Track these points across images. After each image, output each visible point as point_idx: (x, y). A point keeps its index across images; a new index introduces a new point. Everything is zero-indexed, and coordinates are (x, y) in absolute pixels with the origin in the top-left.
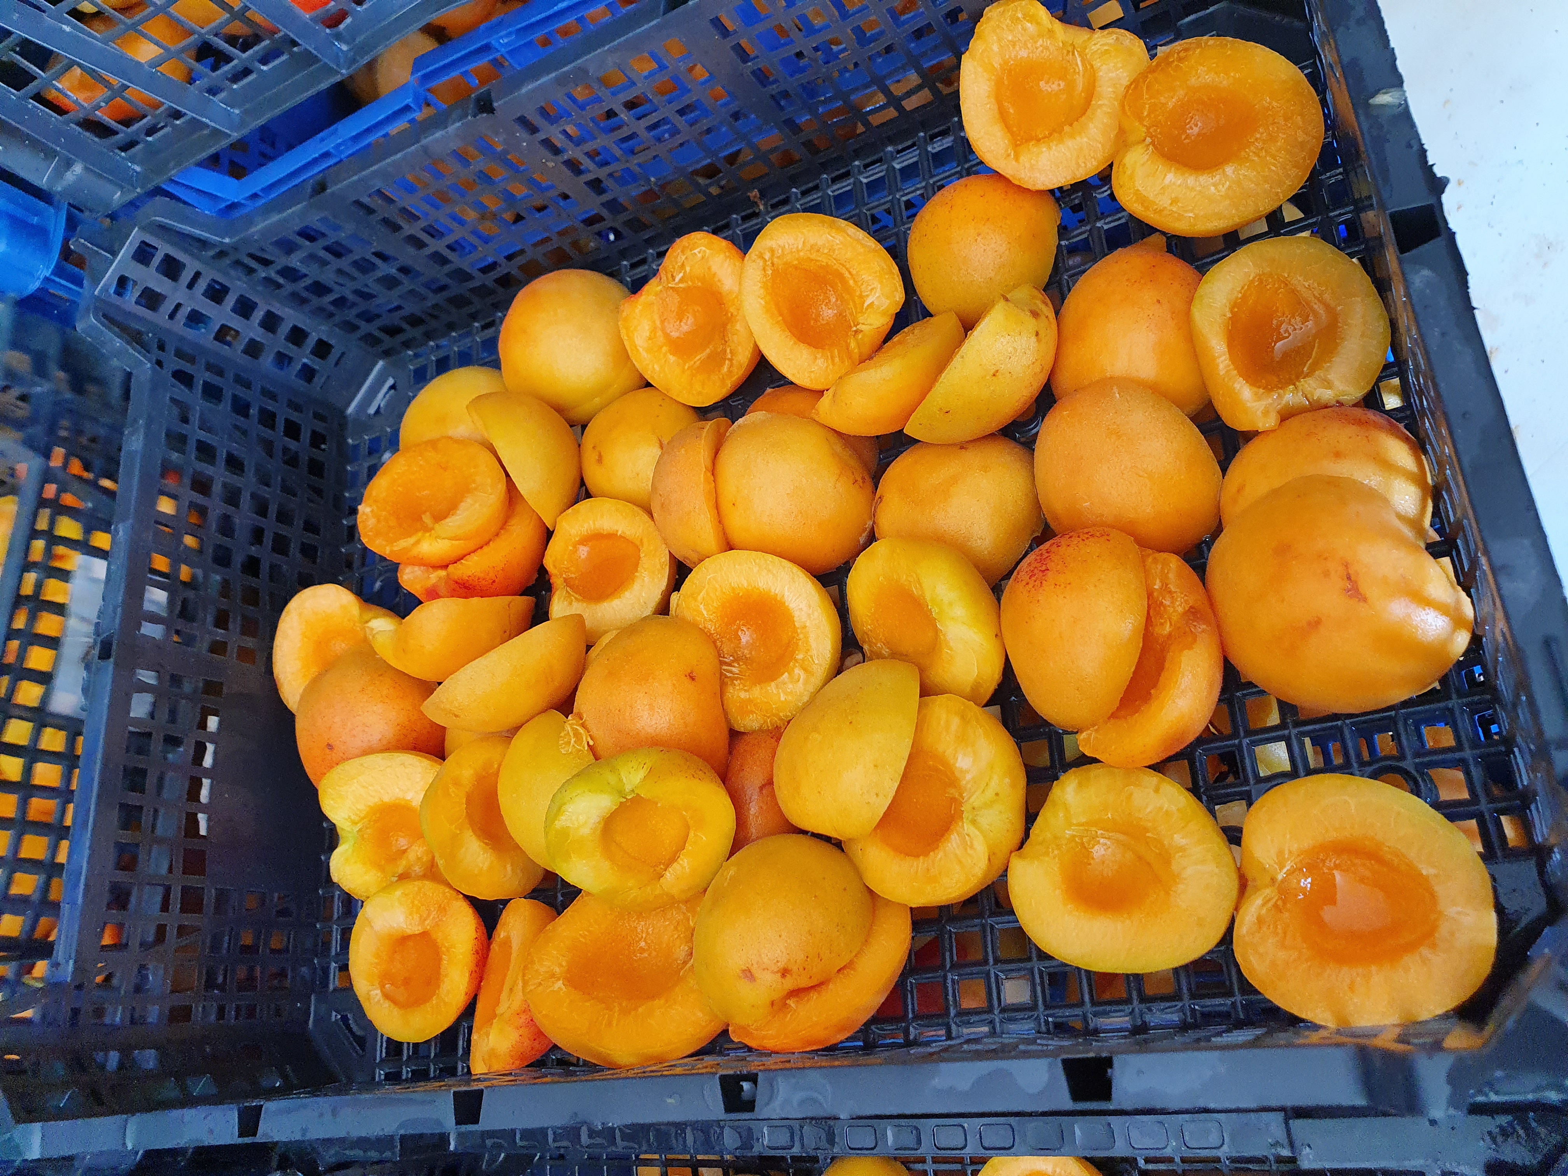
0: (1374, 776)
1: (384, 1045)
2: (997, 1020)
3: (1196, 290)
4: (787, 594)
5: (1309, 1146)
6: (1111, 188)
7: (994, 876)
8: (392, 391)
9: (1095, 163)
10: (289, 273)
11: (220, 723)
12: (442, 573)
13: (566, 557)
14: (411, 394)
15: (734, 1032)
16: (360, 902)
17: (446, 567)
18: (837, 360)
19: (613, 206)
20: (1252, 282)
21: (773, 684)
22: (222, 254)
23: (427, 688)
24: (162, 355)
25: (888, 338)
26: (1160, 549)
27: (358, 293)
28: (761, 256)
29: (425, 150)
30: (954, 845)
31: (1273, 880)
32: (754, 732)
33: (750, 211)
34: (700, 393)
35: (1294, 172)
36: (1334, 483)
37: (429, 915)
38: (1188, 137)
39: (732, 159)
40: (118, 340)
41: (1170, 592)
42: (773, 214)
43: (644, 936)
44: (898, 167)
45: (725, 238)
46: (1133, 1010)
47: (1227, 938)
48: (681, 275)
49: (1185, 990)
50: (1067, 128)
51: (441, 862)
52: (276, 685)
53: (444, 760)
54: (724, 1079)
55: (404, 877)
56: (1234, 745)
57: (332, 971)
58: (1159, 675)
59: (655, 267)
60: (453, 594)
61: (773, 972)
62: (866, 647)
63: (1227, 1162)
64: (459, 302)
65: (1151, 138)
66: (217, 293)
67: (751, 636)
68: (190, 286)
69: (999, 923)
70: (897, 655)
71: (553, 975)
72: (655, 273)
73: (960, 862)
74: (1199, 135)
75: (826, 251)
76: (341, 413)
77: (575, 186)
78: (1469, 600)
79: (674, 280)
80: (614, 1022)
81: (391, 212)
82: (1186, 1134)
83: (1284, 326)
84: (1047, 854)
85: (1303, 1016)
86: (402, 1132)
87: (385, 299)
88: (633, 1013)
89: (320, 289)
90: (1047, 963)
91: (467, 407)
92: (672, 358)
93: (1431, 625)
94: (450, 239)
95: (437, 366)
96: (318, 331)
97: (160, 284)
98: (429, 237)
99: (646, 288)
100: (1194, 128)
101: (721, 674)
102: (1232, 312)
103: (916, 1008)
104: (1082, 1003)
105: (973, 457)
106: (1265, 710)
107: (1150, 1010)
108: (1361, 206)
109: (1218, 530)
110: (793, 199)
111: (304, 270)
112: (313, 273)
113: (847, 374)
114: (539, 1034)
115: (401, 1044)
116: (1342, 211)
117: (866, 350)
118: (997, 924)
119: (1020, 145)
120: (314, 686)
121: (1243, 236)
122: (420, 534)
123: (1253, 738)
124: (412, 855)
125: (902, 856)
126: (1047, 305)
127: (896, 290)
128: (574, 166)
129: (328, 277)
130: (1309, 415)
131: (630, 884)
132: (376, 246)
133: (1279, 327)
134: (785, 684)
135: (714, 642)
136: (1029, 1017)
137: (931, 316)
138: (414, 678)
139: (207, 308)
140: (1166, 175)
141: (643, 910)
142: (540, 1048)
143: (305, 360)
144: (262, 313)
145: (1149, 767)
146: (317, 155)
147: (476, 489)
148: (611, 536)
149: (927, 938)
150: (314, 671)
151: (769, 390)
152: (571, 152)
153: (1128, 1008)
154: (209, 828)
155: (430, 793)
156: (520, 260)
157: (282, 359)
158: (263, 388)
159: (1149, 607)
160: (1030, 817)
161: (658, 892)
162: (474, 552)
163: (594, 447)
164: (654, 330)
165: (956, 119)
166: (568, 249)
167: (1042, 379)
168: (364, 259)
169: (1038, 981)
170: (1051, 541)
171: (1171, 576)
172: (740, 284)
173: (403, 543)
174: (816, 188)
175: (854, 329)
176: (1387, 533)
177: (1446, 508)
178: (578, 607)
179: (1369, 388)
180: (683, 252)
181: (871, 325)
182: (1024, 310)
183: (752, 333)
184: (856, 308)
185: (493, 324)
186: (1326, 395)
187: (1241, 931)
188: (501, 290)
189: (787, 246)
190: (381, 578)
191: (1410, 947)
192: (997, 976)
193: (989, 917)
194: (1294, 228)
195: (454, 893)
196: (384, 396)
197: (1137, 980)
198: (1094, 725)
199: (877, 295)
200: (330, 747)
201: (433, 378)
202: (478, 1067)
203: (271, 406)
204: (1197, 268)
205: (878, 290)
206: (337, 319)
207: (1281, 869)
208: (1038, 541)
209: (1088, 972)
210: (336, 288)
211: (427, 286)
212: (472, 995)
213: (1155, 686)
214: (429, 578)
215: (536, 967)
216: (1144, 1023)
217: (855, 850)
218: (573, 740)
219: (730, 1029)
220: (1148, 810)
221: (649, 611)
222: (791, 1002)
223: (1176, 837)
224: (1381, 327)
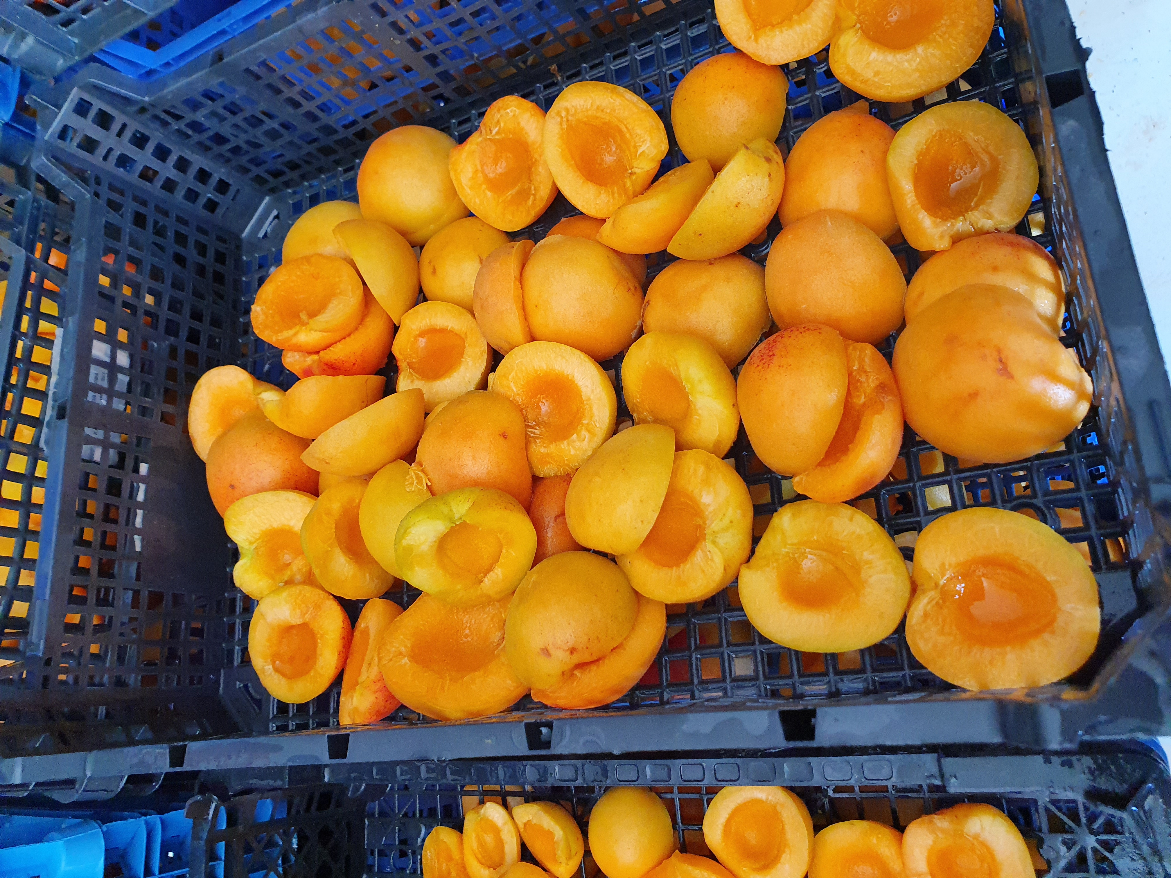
0: (1014, 509)
1: (275, 706)
2: (729, 687)
3: (890, 143)
4: (576, 374)
5: (955, 777)
6: (828, 64)
7: (727, 584)
8: (276, 221)
9: (816, 44)
10: (196, 126)
11: (150, 469)
12: (315, 357)
13: (409, 346)
14: (290, 222)
15: (534, 694)
16: (256, 603)
17: (318, 353)
18: (616, 195)
19: (445, 76)
20: (935, 136)
21: (565, 442)
22: (143, 110)
23: (305, 443)
24: (99, 189)
25: (656, 179)
26: (859, 340)
27: (248, 142)
28: (559, 114)
29: (300, 30)
30: (699, 558)
31: (936, 585)
32: (551, 478)
33: (550, 81)
34: (511, 221)
35: (969, 51)
36: (992, 290)
37: (308, 611)
38: (889, 23)
39: (538, 40)
40: (63, 175)
41: (865, 372)
42: (567, 84)
43: (468, 625)
44: (664, 47)
45: (532, 101)
46: (829, 681)
47: (901, 628)
48: (497, 129)
49: (868, 666)
50: (795, 17)
51: (316, 572)
52: (190, 440)
53: (318, 497)
54: (528, 726)
55: (289, 583)
56: (909, 487)
57: (236, 652)
58: (855, 433)
59: (476, 124)
60: (324, 373)
61: (564, 650)
62: (635, 415)
63: (893, 792)
64: (326, 151)
65: (860, 24)
66: (140, 141)
67: (549, 407)
68: (119, 134)
69: (732, 617)
70: (658, 421)
71: (401, 654)
72: (477, 128)
73: (703, 571)
74: (897, 21)
75: (608, 111)
76: (237, 237)
77: (415, 59)
78: (1090, 379)
79: (491, 133)
80: (446, 687)
81: (274, 79)
82: (865, 769)
83: (958, 171)
84: (768, 565)
85: (956, 683)
86: (290, 764)
87: (269, 147)
88: (460, 681)
89: (220, 139)
90: (766, 646)
91: (333, 231)
92: (489, 194)
93: (1061, 397)
94: (319, 101)
95: (310, 201)
96: (219, 173)
97: (96, 133)
98: (304, 100)
99: (470, 139)
100: (894, 16)
101: (526, 434)
102: (918, 159)
103: (669, 678)
104: (791, 676)
105: (719, 271)
106: (932, 462)
107: (842, 680)
108: (1020, 78)
109: (902, 326)
110: (583, 72)
111: (207, 124)
112: (213, 126)
113: (624, 205)
114: (390, 697)
115: (288, 704)
116: (1006, 82)
117: (638, 188)
118: (730, 617)
119: (758, 30)
120: (219, 442)
121: (928, 102)
122: (298, 327)
123: (924, 482)
124: (294, 567)
125: (660, 567)
126: (777, 153)
127: (662, 142)
128: (415, 44)
129: (226, 130)
130: (974, 240)
131: (459, 587)
132: (263, 106)
133: (954, 172)
134: (574, 442)
135: (521, 411)
136: (753, 686)
137: (689, 162)
138: (295, 436)
139: (132, 151)
140: (871, 53)
141: (469, 607)
142: (391, 707)
143: (210, 195)
144: (175, 158)
145: (846, 502)
146: (215, 32)
147: (340, 293)
148: (443, 331)
149: (679, 627)
150: (220, 430)
151: (563, 219)
152: (413, 33)
153: (826, 679)
154: (143, 547)
155: (308, 520)
156: (373, 119)
157: (192, 195)
158: (177, 216)
159: (849, 383)
160: (756, 540)
161: (479, 592)
162: (339, 341)
163: (430, 263)
164: (476, 171)
165: (710, 10)
166: (410, 110)
167: (773, 210)
168: (253, 116)
169: (759, 659)
170: (777, 334)
171: (867, 360)
172: (542, 136)
173: (287, 334)
174: (601, 64)
175: (630, 171)
176: (1030, 327)
177: (1076, 310)
178: (418, 384)
179: (1021, 218)
180: (499, 111)
181: (643, 168)
182: (760, 157)
183: (551, 173)
184: (631, 155)
185: (353, 168)
186: (988, 224)
187: (912, 621)
188: (358, 142)
189: (578, 107)
190: (269, 362)
191: (1037, 633)
192: (729, 655)
193: (724, 612)
194: (967, 97)
195: (327, 595)
196: (270, 224)
197: (833, 657)
198: (804, 471)
199: (647, 145)
200: (232, 487)
201: (307, 210)
202: (345, 719)
203: (183, 229)
204: (892, 126)
205: (648, 142)
206: (234, 163)
207: (942, 578)
208: (766, 335)
209: (797, 652)
210: (232, 138)
211: (301, 137)
212: (340, 670)
213: (851, 442)
214: (305, 361)
215: (388, 647)
216: (838, 690)
217: (627, 564)
218: (415, 482)
219: (532, 692)
220: (845, 533)
221: (472, 387)
222: (577, 673)
223: (865, 554)
224: (1032, 172)
